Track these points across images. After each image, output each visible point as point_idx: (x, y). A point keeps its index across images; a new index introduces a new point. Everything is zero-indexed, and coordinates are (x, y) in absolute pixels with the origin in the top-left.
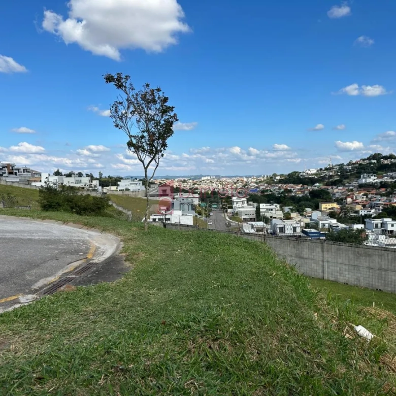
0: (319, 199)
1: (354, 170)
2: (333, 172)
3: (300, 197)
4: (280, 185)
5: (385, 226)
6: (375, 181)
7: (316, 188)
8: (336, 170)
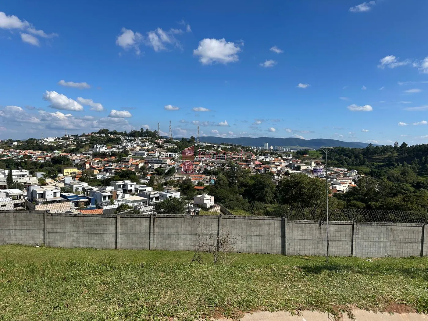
0: (61, 165)
1: (88, 141)
2: (70, 142)
3: (42, 163)
4: (18, 151)
5: (126, 187)
6: (107, 150)
7: (56, 155)
8: (72, 140)
